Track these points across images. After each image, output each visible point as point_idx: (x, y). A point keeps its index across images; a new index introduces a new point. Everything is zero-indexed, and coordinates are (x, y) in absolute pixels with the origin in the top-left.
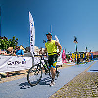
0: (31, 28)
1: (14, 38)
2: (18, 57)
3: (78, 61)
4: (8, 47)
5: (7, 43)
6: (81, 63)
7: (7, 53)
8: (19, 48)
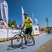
1: (14, 20)
2: (16, 30)
3: (49, 32)
5: (11, 23)
6: (50, 33)
7: (11, 28)
8: (17, 25)
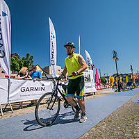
0: (51, 41)
1: (28, 55)
2: (34, 81)
4: (21, 68)
5: (19, 63)
7: (19, 76)
8: (35, 68)
